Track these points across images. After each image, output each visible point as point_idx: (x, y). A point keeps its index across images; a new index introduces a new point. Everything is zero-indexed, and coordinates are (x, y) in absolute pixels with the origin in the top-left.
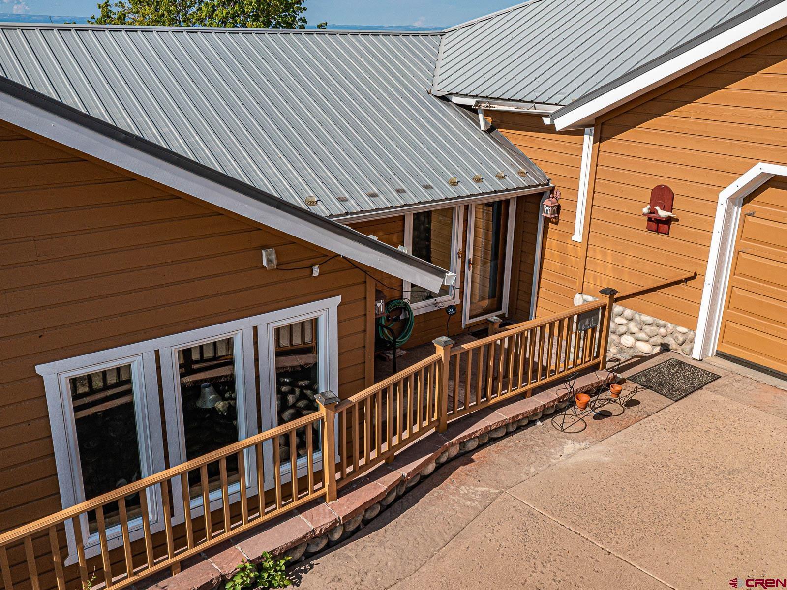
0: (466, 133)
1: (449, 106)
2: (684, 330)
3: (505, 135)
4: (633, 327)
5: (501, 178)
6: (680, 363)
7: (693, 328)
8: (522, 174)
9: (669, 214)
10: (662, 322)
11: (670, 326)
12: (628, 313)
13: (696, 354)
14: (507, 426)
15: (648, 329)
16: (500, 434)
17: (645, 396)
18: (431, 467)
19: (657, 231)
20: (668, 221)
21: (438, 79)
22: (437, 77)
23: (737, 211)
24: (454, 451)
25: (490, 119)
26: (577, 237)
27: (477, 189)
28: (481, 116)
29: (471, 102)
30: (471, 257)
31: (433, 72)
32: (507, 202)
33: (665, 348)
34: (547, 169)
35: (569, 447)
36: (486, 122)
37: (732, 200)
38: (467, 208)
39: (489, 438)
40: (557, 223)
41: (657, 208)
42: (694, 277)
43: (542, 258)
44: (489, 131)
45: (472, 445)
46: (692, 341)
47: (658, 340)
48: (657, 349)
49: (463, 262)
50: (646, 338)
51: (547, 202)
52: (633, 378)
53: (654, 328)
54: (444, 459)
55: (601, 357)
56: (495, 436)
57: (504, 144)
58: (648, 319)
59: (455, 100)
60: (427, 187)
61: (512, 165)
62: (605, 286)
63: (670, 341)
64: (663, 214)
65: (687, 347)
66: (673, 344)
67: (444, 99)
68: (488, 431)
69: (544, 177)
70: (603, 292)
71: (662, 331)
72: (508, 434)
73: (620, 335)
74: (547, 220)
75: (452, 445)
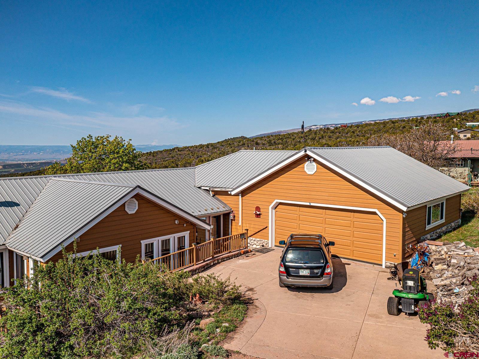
0: (207, 197)
1: (201, 189)
2: (266, 241)
3: (218, 197)
4: (255, 242)
5: (218, 209)
6: (266, 248)
7: (268, 240)
8: (223, 207)
9: (260, 213)
10: (262, 240)
11: (263, 240)
12: (254, 239)
13: (270, 246)
14: (227, 257)
15: (259, 242)
16: (225, 259)
17: (257, 253)
18: (212, 264)
19: (258, 217)
20: (260, 214)
21: (197, 182)
22: (196, 181)
23: (274, 211)
24: (216, 262)
25: (213, 193)
26: (240, 224)
27: (212, 211)
28: (211, 192)
29: (208, 188)
30: (211, 232)
31: (195, 180)
32: (220, 216)
33: (263, 246)
34: (231, 206)
35: (240, 261)
36: (212, 194)
37: (272, 208)
38: (209, 217)
39: (223, 260)
40: (235, 221)
41: (257, 212)
42: (267, 227)
43: (231, 231)
44: (213, 196)
45: (220, 261)
46: (268, 243)
47: (261, 244)
48: (262, 246)
49: (209, 233)
50: (259, 245)
51: (231, 215)
52: (255, 251)
53: (260, 242)
54: (214, 263)
55: (247, 245)
56: (224, 260)
57: (217, 199)
58: (258, 239)
59: (203, 188)
60: (200, 211)
61: (221, 205)
62: (245, 229)
63: (264, 244)
64: (258, 213)
65: (267, 245)
66: (265, 245)
67: (199, 188)
68: (223, 258)
69: (230, 208)
70: (245, 230)
71: (262, 242)
72: (227, 260)
73: (253, 245)
74: (232, 220)
75: (216, 260)
